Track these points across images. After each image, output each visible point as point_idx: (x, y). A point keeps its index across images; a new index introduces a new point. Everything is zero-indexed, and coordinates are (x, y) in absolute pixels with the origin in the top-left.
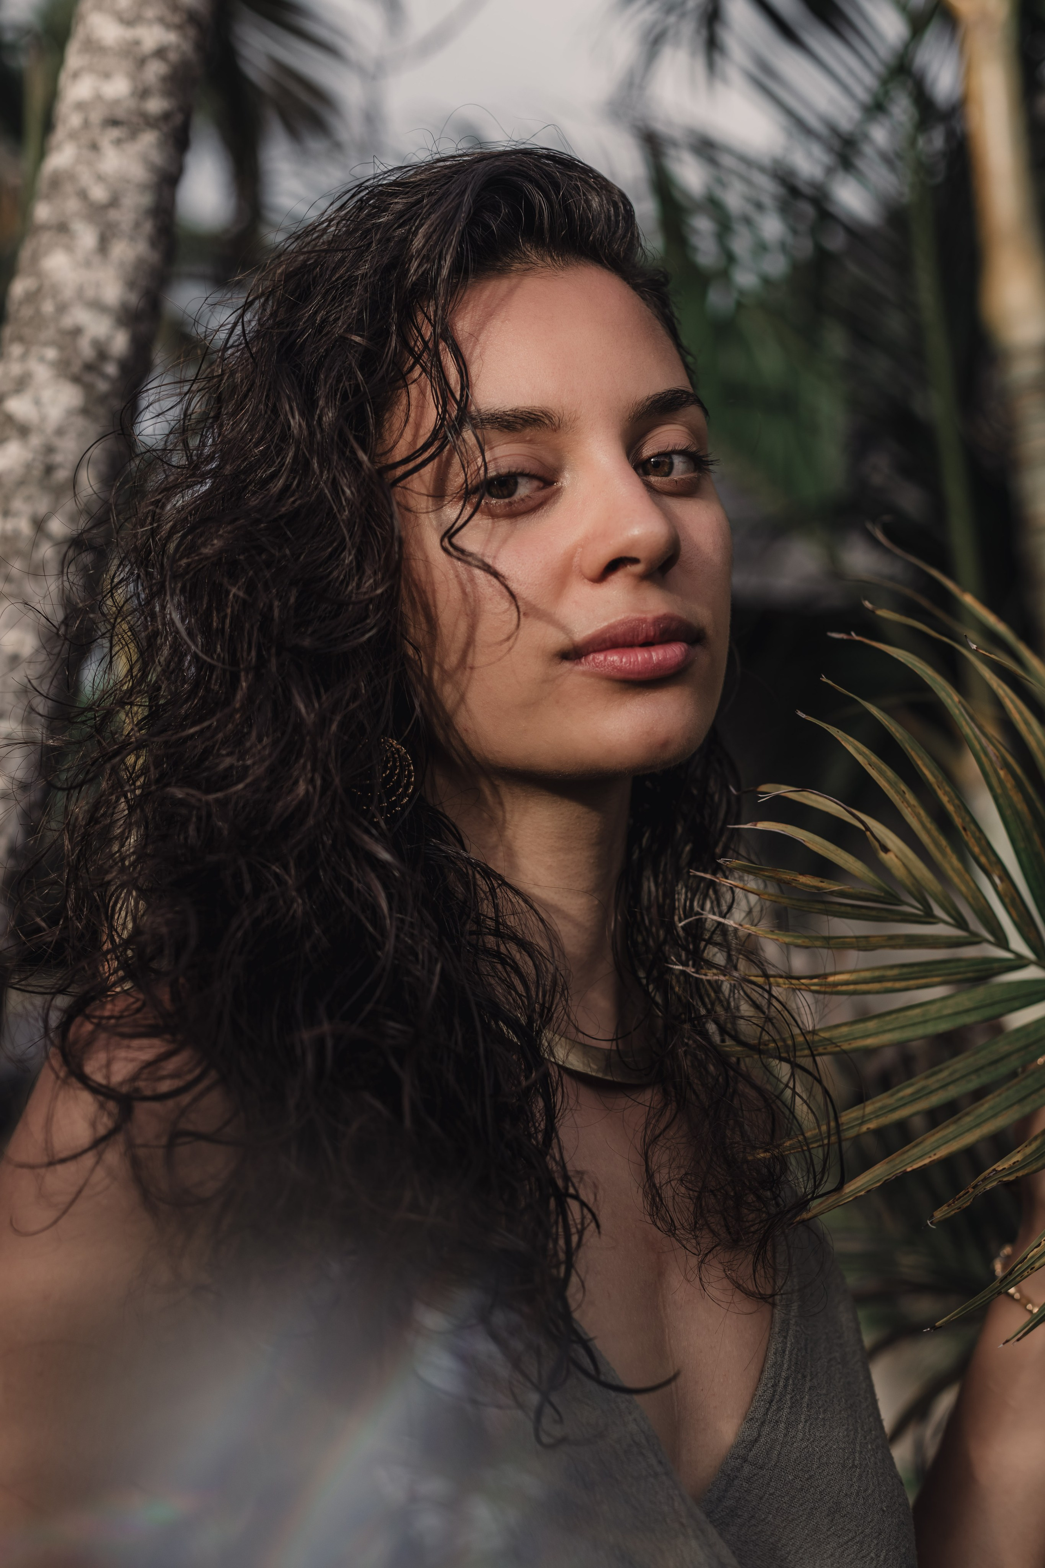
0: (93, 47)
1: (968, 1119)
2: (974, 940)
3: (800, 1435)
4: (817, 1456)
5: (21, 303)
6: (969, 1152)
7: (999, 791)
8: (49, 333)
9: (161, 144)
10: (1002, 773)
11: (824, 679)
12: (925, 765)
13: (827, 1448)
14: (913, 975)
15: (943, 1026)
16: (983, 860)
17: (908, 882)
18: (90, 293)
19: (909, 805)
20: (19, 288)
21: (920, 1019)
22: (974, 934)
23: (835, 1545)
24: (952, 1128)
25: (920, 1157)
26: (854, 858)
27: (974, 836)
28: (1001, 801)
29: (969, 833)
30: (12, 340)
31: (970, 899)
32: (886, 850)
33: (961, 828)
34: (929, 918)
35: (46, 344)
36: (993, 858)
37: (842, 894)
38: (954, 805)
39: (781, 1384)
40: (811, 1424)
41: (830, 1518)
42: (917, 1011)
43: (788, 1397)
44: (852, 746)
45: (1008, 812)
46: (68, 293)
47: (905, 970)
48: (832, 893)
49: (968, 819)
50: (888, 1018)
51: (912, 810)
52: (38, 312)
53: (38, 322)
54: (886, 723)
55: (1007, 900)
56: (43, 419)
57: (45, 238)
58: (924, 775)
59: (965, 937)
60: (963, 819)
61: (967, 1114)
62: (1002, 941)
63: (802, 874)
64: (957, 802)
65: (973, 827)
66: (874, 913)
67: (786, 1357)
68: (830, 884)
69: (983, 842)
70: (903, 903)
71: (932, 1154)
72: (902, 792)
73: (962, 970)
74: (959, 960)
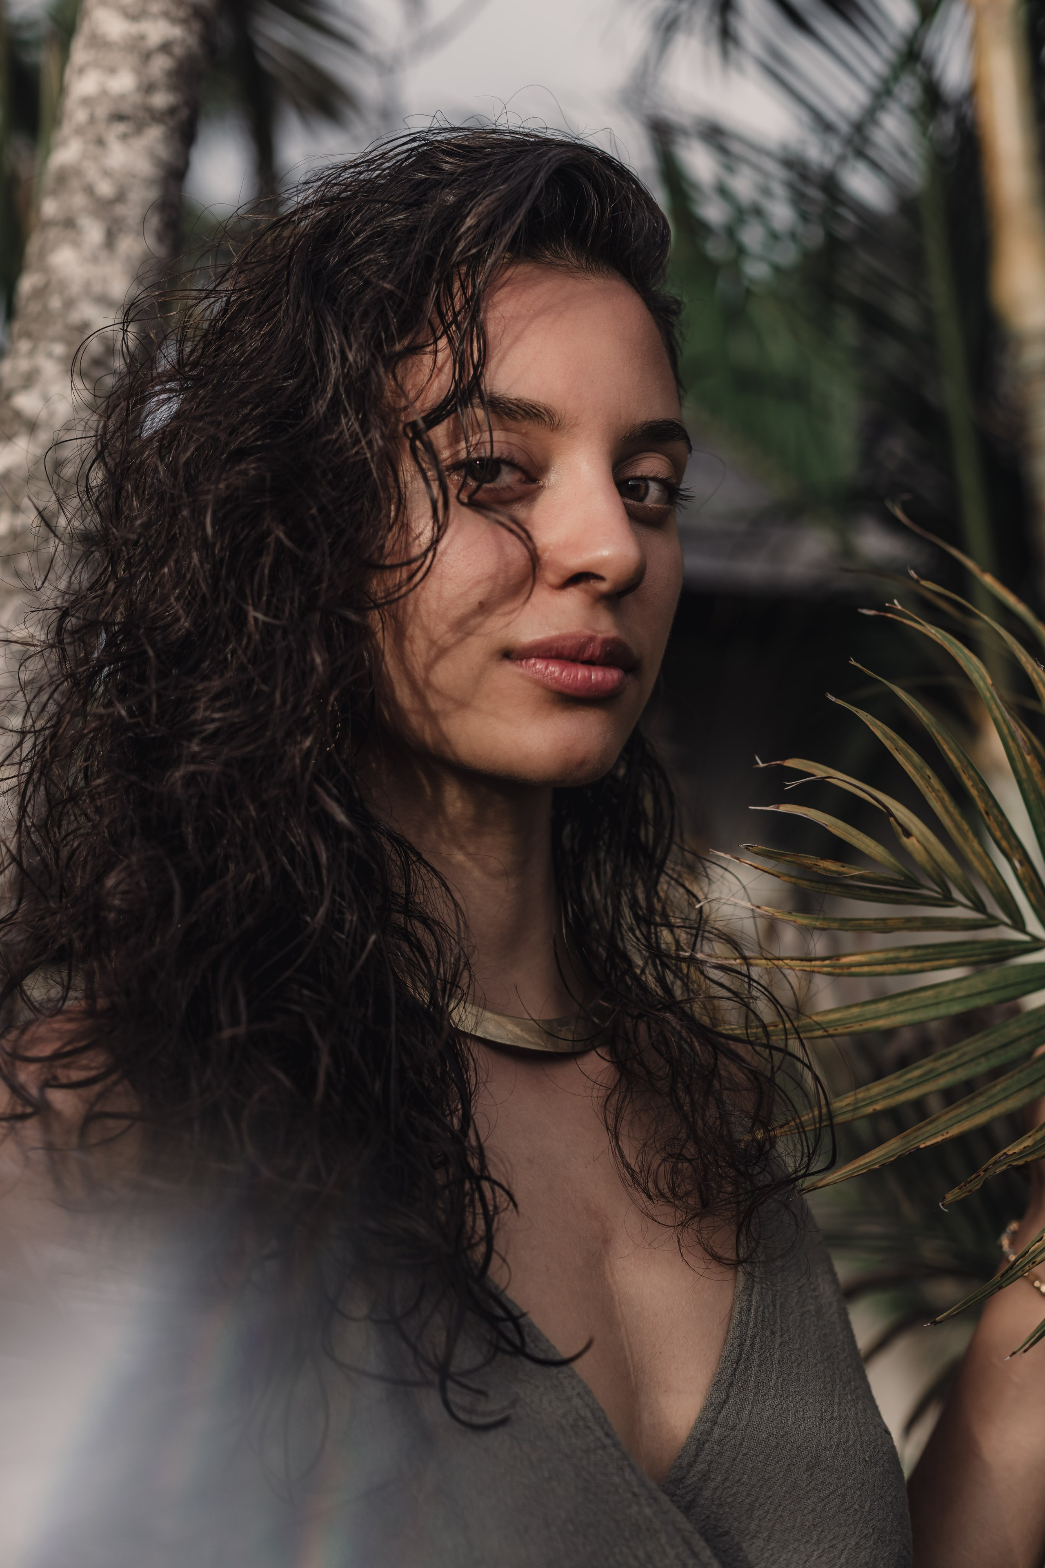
0: (98, 42)
1: (981, 1099)
2: (992, 922)
3: (772, 1392)
4: (793, 1411)
5: (29, 299)
6: (984, 1131)
7: (1024, 776)
8: (57, 329)
9: (168, 138)
10: (1028, 758)
11: (853, 663)
12: (951, 749)
13: (803, 1403)
14: (928, 957)
15: (956, 1008)
16: (1004, 844)
17: (929, 867)
18: (97, 288)
19: (934, 790)
20: (27, 284)
21: (933, 1001)
22: (991, 917)
23: (815, 1500)
24: (965, 1108)
25: (934, 1135)
26: (876, 843)
27: (996, 820)
28: (1025, 785)
29: (991, 817)
30: (20, 336)
31: (990, 883)
32: (908, 834)
33: (983, 812)
34: (947, 900)
35: (54, 339)
36: (1014, 842)
37: (862, 878)
38: (978, 790)
39: (748, 1342)
40: (783, 1380)
41: (809, 1473)
42: (930, 993)
43: (756, 1355)
44: (879, 729)
45: (1032, 797)
46: (75, 288)
47: (919, 952)
48: (852, 877)
49: (991, 803)
50: (900, 1000)
51: (936, 795)
52: (45, 308)
53: (46, 316)
54: (914, 707)
55: (1026, 884)
56: (51, 415)
57: (53, 233)
58: (949, 759)
59: (982, 920)
60: (986, 803)
61: (981, 1094)
62: (1019, 924)
63: (824, 858)
64: (981, 786)
65: (995, 811)
66: (893, 896)
67: (752, 1315)
68: (851, 868)
69: (1005, 827)
70: (922, 886)
71: (944, 1132)
72: (927, 777)
73: (977, 952)
74: (974, 942)
